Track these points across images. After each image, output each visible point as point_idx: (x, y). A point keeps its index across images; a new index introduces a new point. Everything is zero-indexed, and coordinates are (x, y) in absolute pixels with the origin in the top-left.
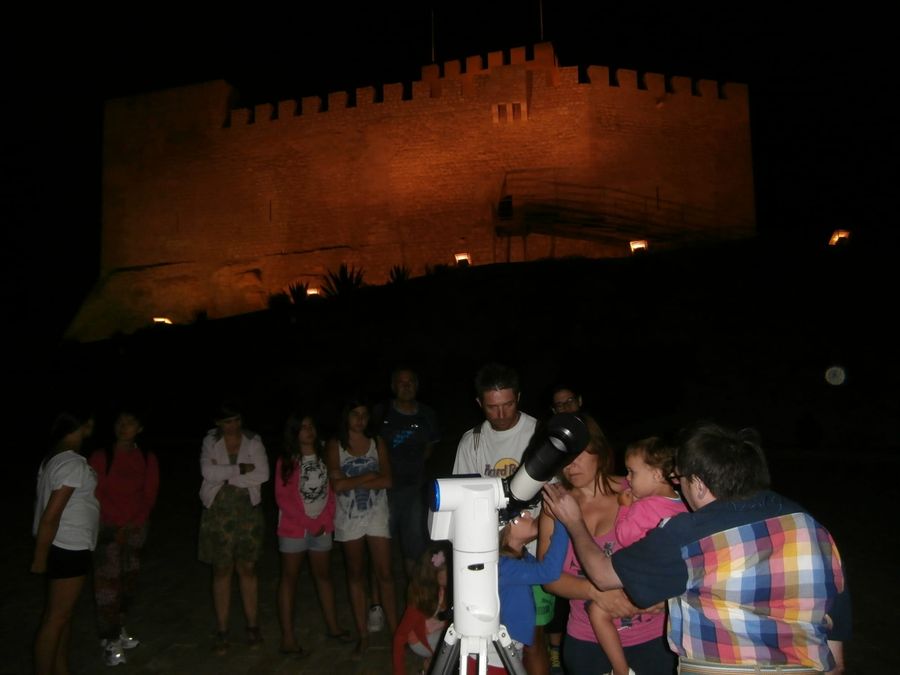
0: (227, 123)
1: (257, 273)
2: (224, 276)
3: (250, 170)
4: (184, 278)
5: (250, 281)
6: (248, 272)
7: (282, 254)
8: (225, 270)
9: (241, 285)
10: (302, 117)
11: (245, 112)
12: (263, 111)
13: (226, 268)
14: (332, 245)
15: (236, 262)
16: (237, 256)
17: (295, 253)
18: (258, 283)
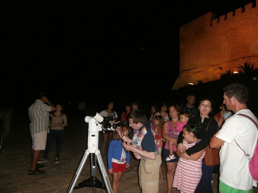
0: (211, 25)
1: (221, 68)
2: (211, 70)
3: (218, 37)
4: (199, 72)
5: (218, 71)
6: (218, 68)
7: (229, 61)
8: (211, 69)
9: (216, 72)
10: (235, 16)
11: (216, 20)
12: (222, 18)
13: (211, 67)
14: (247, 56)
15: (214, 66)
16: (214, 64)
17: (233, 60)
18: (220, 71)
